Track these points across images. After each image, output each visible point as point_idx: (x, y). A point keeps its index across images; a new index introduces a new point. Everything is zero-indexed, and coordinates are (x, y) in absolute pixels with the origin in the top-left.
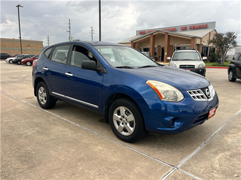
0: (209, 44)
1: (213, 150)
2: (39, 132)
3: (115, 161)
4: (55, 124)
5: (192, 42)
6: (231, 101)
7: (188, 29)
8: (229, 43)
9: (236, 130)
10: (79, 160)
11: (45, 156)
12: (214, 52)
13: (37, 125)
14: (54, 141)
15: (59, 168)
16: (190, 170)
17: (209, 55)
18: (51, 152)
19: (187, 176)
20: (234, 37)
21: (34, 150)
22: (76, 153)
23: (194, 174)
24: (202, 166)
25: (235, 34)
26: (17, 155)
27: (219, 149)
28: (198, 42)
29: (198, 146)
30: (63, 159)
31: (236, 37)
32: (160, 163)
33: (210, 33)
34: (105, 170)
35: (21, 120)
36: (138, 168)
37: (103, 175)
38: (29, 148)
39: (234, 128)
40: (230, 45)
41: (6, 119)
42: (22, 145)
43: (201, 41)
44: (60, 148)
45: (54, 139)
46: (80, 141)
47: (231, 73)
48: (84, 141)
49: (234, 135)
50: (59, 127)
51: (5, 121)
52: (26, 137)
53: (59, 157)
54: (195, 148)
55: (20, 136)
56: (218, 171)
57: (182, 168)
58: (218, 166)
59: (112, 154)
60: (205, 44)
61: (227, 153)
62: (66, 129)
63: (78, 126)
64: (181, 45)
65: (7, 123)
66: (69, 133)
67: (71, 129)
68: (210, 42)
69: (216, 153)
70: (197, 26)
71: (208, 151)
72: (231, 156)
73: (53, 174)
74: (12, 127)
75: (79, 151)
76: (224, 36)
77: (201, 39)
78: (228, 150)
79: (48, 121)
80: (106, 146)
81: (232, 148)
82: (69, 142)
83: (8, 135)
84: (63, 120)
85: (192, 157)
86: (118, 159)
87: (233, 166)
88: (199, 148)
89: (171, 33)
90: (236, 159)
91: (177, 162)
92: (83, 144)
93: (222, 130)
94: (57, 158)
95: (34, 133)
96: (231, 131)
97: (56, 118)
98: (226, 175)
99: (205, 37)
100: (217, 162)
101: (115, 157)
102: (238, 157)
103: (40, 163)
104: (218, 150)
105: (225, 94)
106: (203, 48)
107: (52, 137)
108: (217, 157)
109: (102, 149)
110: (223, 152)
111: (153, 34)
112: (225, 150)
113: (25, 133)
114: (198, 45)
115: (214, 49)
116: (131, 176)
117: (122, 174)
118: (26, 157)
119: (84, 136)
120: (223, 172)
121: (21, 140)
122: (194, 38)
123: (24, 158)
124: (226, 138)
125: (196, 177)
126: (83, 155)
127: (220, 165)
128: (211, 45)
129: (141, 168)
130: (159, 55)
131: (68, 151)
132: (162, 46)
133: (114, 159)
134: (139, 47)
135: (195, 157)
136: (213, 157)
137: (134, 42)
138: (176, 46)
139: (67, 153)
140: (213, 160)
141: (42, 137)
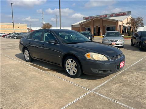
0: (127, 25)
2: (21, 75)
4: (31, 71)
6: (133, 58)
9: (130, 72)
10: (41, 88)
11: (23, 86)
13: (20, 71)
14: (29, 79)
15: (30, 92)
17: (127, 32)
18: (27, 84)
19: (96, 94)
21: (18, 83)
22: (40, 85)
23: (100, 93)
24: (105, 90)
25: (142, 18)
26: (9, 85)
27: (117, 82)
29: (106, 81)
30: (33, 87)
32: (84, 89)
34: (54, 92)
36: (72, 91)
38: (15, 83)
42: (12, 81)
44: (32, 82)
45: (29, 78)
46: (43, 79)
48: (46, 79)
49: (128, 75)
51: (3, 69)
52: (14, 77)
53: (31, 87)
54: (104, 82)
55: (11, 77)
56: (113, 92)
57: (95, 91)
59: (59, 85)
61: (121, 84)
65: (5, 70)
69: (115, 84)
70: (120, 14)
71: (111, 83)
72: (123, 85)
73: (27, 94)
74: (7, 72)
75: (42, 84)
77: (122, 22)
81: (125, 81)
82: (37, 79)
84: (35, 69)
85: (101, 86)
86: (62, 87)
87: (122, 90)
88: (106, 82)
89: (104, 19)
90: (125, 87)
91: (93, 88)
95: (19, 75)
96: (127, 73)
97: (31, 68)
100: (114, 88)
108: (115, 86)
110: (119, 83)
113: (14, 75)
115: (130, 28)
116: (67, 95)
117: (62, 94)
118: (13, 86)
119: (46, 76)
120: (116, 93)
121: (12, 79)
123: (12, 87)
124: (123, 77)
125: (101, 95)
126: (43, 86)
127: (115, 90)
130: (97, 32)
132: (99, 27)
133: (60, 87)
134: (84, 27)
135: (103, 86)
136: (112, 86)
137: (82, 24)
138: (107, 26)
139: (35, 85)
140: (112, 87)
141: (23, 77)
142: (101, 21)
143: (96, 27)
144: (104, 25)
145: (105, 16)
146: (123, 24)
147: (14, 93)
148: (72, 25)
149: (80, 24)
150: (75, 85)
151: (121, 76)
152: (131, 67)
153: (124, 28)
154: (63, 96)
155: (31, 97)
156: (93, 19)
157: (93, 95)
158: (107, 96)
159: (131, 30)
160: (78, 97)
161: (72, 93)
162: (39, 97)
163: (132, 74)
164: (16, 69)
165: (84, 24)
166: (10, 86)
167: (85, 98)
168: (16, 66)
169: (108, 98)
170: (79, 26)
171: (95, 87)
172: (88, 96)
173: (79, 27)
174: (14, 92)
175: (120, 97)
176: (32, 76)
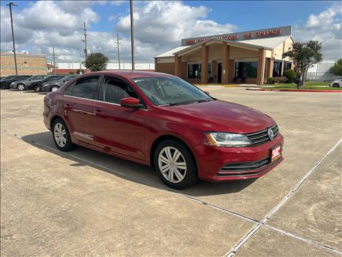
0: (283, 58)
1: (304, 200)
2: (71, 185)
3: (182, 219)
6: (320, 137)
7: (254, 37)
8: (312, 55)
10: (135, 218)
11: (87, 214)
12: (290, 68)
13: (65, 175)
14: (95, 195)
16: (278, 225)
18: (95, 209)
19: (277, 232)
21: (71, 208)
22: (129, 210)
23: (284, 229)
24: (294, 219)
25: (319, 43)
26: (49, 214)
27: (313, 199)
28: (268, 54)
29: (285, 195)
30: (113, 218)
31: (320, 48)
32: (240, 219)
33: (284, 42)
34: (172, 229)
36: (213, 225)
37: (171, 235)
38: (63, 206)
39: (328, 171)
41: (19, 169)
42: (52, 201)
43: (272, 54)
44: (106, 204)
45: (94, 193)
46: (129, 194)
49: (329, 180)
51: (19, 171)
52: (54, 191)
53: (108, 216)
54: (282, 199)
55: (46, 190)
56: (314, 225)
57: (269, 223)
58: (313, 219)
59: (176, 209)
60: (279, 57)
61: (322, 203)
62: (107, 180)
65: (23, 174)
68: (284, 55)
69: (309, 204)
71: (299, 202)
72: (328, 206)
74: (32, 179)
75: (132, 208)
76: (304, 47)
77: (271, 50)
78: (324, 199)
81: (328, 197)
82: (114, 196)
83: (29, 190)
85: (280, 209)
86: (185, 216)
87: (332, 219)
88: (286, 198)
89: (230, 43)
90: (334, 210)
91: (261, 216)
92: (135, 199)
93: (312, 174)
94: (105, 216)
95: (65, 186)
96: (325, 176)
98: (325, 230)
99: (278, 48)
100: (312, 214)
101: (180, 212)
102: (337, 207)
103: (84, 224)
104: (311, 200)
106: (274, 62)
107: (90, 190)
108: (311, 209)
109: (161, 204)
110: (318, 202)
111: (205, 43)
112: (320, 200)
113: (52, 186)
114: (268, 59)
115: (290, 65)
117: (194, 233)
120: (321, 227)
121: (50, 195)
122: (262, 50)
123: (60, 218)
124: (318, 184)
125: (288, 234)
126: (137, 212)
127: (316, 218)
128: (287, 59)
129: (217, 225)
130: (214, 73)
131: (117, 207)
132: (219, 62)
133: (180, 216)
134: (186, 63)
135: (283, 210)
136: (305, 208)
137: (179, 56)
138: (237, 61)
139: (116, 210)
140: (306, 212)
141: (76, 191)
142: (225, 49)
143: (213, 61)
144: (231, 58)
145: (233, 37)
146: (274, 56)
147: (70, 234)
148: (156, 59)
149: (176, 54)
150: (215, 210)
151: (315, 183)
152: (326, 161)
153: (276, 64)
154: (199, 239)
155: (119, 245)
156: (207, 44)
157: (269, 234)
158: (304, 237)
160: (236, 240)
161: (215, 231)
162: (140, 243)
163: (337, 178)
165: (185, 56)
166: (53, 217)
167: (253, 243)
168: (48, 162)
169: (310, 242)
170: (174, 59)
171: (266, 213)
172: (259, 237)
173: (174, 61)
174: (70, 231)
175: (333, 236)
176: (98, 187)
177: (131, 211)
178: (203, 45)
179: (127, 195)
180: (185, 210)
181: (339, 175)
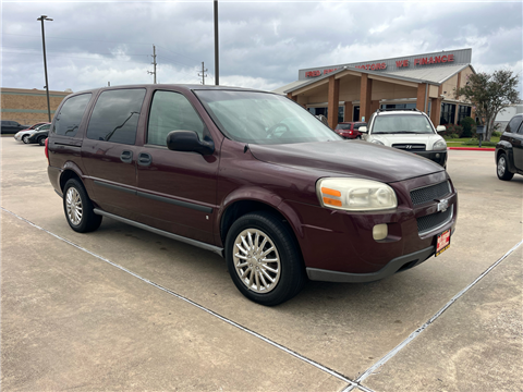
0: (456, 98)
1: (446, 340)
2: (55, 298)
3: (216, 367)
4: (95, 279)
5: (420, 94)
7: (412, 65)
8: (502, 95)
9: (503, 290)
10: (134, 365)
12: (469, 115)
13: (55, 281)
14: (86, 318)
16: (386, 387)
17: (458, 123)
18: (74, 344)
20: (513, 82)
21: (37, 340)
24: (418, 377)
27: (461, 338)
28: (433, 92)
29: (412, 329)
32: (320, 373)
33: (459, 74)
35: (21, 270)
36: (268, 383)
39: (500, 286)
40: (504, 100)
42: (13, 326)
43: (440, 92)
44: (97, 336)
45: (86, 314)
46: (145, 317)
47: (502, 162)
48: (156, 317)
49: (499, 303)
50: (102, 286)
52: (25, 309)
54: (405, 335)
57: (369, 382)
58: (453, 378)
59: (213, 349)
60: (449, 97)
61: (478, 347)
62: (118, 291)
63: (146, 284)
64: (396, 100)
66: (123, 299)
67: (130, 289)
68: (459, 93)
69: (453, 347)
70: (431, 59)
71: (434, 343)
72: (486, 354)
76: (490, 80)
77: (439, 86)
78: (482, 339)
79: (82, 271)
80: (203, 329)
81: (491, 334)
82: (118, 321)
85: (396, 357)
86: (225, 362)
87: (489, 378)
88: (414, 335)
89: (373, 75)
90: (496, 360)
92: (151, 326)
93: (471, 291)
94: (85, 359)
95: (44, 300)
96: (493, 295)
97: (100, 265)
99: (449, 82)
100: (454, 368)
101: (218, 355)
102: (502, 356)
104: (457, 339)
105: (486, 207)
106: (443, 107)
107: (83, 308)
108: (455, 357)
109: (191, 338)
110: (469, 344)
111: (334, 76)
112: (474, 339)
113: (25, 300)
114: (433, 99)
115: (469, 108)
121: (14, 316)
122: (425, 85)
124: (478, 310)
126: (144, 351)
127: (459, 376)
128: (462, 99)
129: (276, 382)
131: (113, 342)
132: (355, 103)
133: (215, 362)
135: (403, 356)
136: (443, 356)
137: (294, 95)
138: (384, 102)
141: (60, 310)
142: (364, 84)
143: (346, 103)
144: (374, 98)
146: (443, 95)
149: (289, 93)
150: (280, 352)
153: (446, 107)
156: (336, 77)
159: (472, 116)
163: (514, 299)
164: (38, 270)
165: (302, 95)
171: (369, 362)
176: (98, 304)
177: (133, 351)
178: (330, 77)
179: (140, 319)
180: (228, 351)
181: (519, 293)
